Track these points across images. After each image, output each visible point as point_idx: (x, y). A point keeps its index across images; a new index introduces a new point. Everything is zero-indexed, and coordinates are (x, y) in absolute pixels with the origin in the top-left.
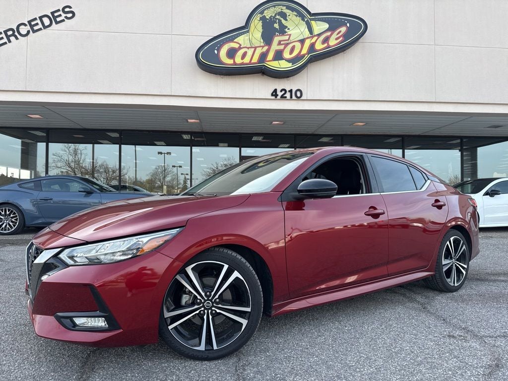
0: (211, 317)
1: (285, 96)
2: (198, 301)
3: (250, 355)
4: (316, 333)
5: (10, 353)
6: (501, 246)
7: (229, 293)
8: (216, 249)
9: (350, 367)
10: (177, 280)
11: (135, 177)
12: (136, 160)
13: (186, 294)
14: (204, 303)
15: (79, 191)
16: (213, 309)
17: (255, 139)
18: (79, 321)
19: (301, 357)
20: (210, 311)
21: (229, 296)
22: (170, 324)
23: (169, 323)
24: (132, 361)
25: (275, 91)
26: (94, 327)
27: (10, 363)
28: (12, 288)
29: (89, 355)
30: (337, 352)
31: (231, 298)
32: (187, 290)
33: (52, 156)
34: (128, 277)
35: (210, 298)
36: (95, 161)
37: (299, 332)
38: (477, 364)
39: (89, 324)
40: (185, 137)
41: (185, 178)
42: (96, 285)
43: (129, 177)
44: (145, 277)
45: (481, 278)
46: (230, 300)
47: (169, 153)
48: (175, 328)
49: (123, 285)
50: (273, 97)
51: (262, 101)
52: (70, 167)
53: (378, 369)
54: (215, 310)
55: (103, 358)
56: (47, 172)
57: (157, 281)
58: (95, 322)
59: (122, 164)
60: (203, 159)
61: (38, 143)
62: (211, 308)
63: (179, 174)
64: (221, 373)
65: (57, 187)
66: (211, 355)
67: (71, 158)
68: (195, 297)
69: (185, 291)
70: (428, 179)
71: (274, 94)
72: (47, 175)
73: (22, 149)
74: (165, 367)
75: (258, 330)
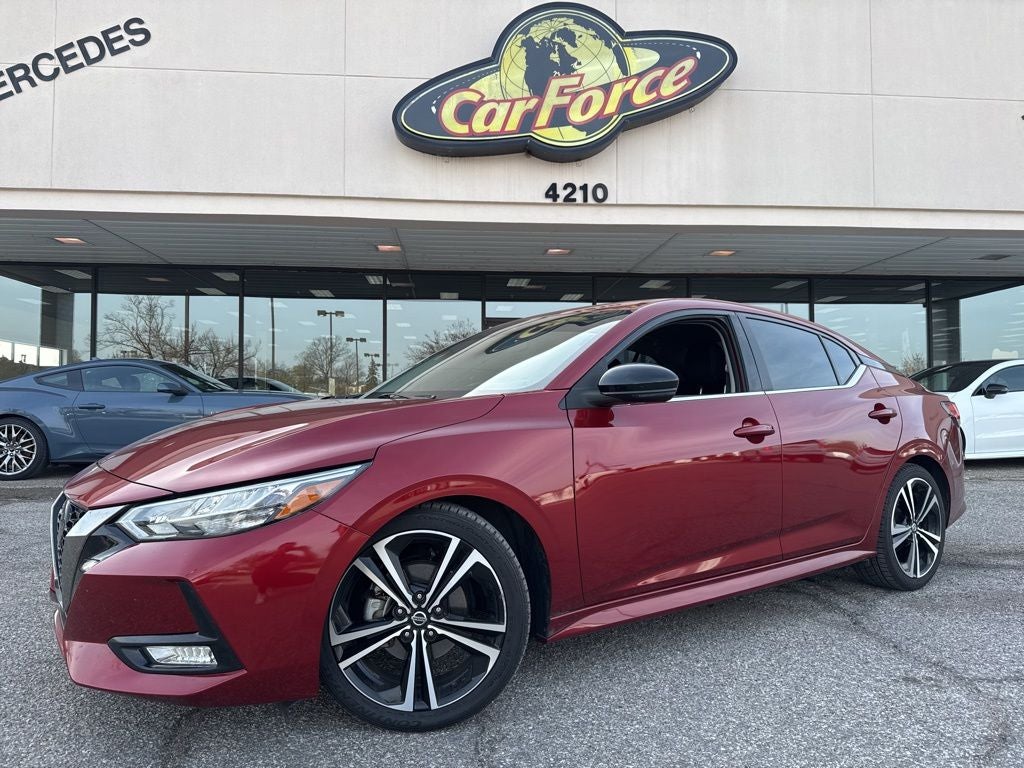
0: (424, 644)
1: (572, 197)
2: (400, 611)
3: (505, 721)
4: (638, 676)
5: (19, 720)
6: (1009, 498)
7: (461, 594)
8: (434, 506)
9: (706, 744)
10: (356, 569)
11: (271, 361)
12: (273, 327)
13: (375, 597)
14: (410, 615)
15: (159, 391)
16: (430, 627)
17: (512, 283)
18: (158, 653)
19: (607, 723)
20: (423, 632)
21: (461, 601)
22: (344, 659)
23: (340, 656)
24: (266, 733)
25: (554, 187)
26: (188, 666)
27: (18, 739)
28: (22, 587)
29: (179, 722)
30: (681, 713)
31: (466, 606)
32: (376, 589)
33: (105, 320)
34: (258, 563)
35: (423, 606)
36: (190, 330)
37: (604, 672)
38: (962, 735)
39: (179, 659)
40: (373, 280)
41: (373, 363)
42: (194, 579)
43: (259, 362)
44: (292, 563)
45: (968, 563)
46: (462, 609)
47: (340, 313)
48: (354, 666)
49: (248, 580)
50: (550, 201)
51: (526, 208)
52: (140, 341)
53: (764, 748)
54: (433, 630)
55: (208, 729)
56: (93, 353)
57: (315, 571)
58: (191, 655)
59: (245, 336)
60: (408, 325)
61: (76, 295)
62: (424, 627)
63: (361, 356)
64: (446, 756)
65: (113, 382)
66: (425, 721)
67: (142, 324)
68: (393, 603)
69: (373, 591)
70: (862, 363)
71: (551, 193)
72: (94, 359)
73: (43, 306)
74: (333, 745)
75: (521, 670)
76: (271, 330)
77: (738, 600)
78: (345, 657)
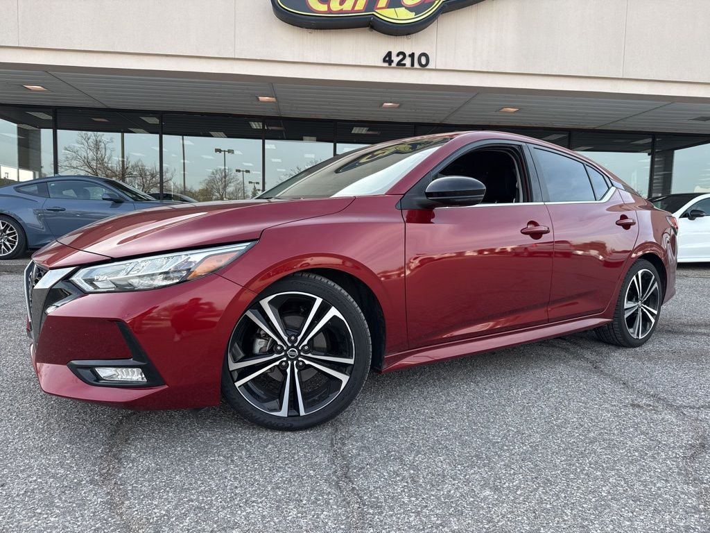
0: (296, 371)
1: (403, 62)
2: (279, 348)
3: (351, 424)
4: (444, 398)
5: (8, 417)
6: (700, 289)
7: (322, 338)
8: (304, 275)
9: (493, 444)
10: (247, 318)
11: (183, 184)
12: (184, 159)
13: (261, 338)
14: (286, 351)
15: (104, 199)
16: (300, 359)
17: (356, 130)
18: (104, 373)
19: (423, 429)
20: (295, 362)
21: (322, 342)
22: (238, 380)
23: (235, 379)
24: (183, 430)
25: (389, 54)
26: (126, 382)
27: (6, 430)
28: (10, 330)
29: (121, 421)
30: (475, 424)
31: (325, 346)
32: (262, 333)
33: (63, 151)
34: (176, 312)
35: (296, 345)
36: (125, 160)
37: (420, 395)
38: (674, 443)
39: (119, 377)
40: (256, 125)
41: (255, 188)
42: (127, 320)
43: (174, 184)
44: (199, 312)
45: (673, 330)
46: (324, 348)
47: (230, 151)
48: (245, 385)
49: (168, 324)
50: (386, 65)
51: (369, 70)
52: (90, 167)
53: (535, 448)
54: (303, 362)
55: (141, 426)
56: (56, 171)
57: (217, 319)
58: (128, 374)
59: (164, 165)
60: (279, 160)
61: (42, 130)
62: (296, 359)
63: (246, 183)
64: (311, 448)
65: (71, 193)
66: (295, 424)
67: (91, 154)
68: (274, 342)
69: (259, 334)
70: (613, 185)
71: (387, 59)
72: (56, 175)
73: (19, 139)
74: (230, 438)
75: (362, 392)
76: (182, 161)
77: (513, 350)
78: (240, 378)
